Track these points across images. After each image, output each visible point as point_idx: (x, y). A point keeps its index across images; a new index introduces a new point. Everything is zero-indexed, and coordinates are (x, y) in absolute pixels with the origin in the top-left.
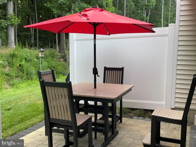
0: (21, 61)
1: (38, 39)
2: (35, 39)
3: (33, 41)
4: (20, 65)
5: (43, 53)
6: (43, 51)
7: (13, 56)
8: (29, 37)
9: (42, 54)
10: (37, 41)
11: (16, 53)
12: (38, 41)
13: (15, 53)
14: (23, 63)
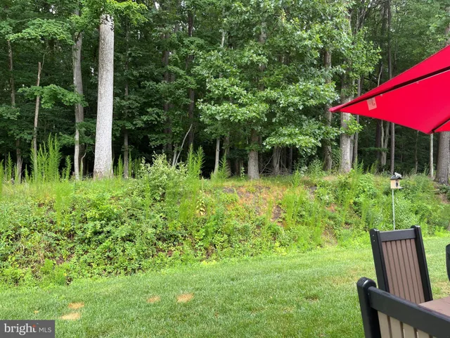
0: (358, 196)
1: (393, 157)
2: (389, 157)
3: (384, 162)
4: (355, 203)
5: (399, 181)
6: (400, 178)
7: (344, 186)
8: (377, 154)
9: (397, 184)
10: (391, 161)
11: (350, 180)
12: (393, 161)
13: (347, 181)
14: (362, 199)
